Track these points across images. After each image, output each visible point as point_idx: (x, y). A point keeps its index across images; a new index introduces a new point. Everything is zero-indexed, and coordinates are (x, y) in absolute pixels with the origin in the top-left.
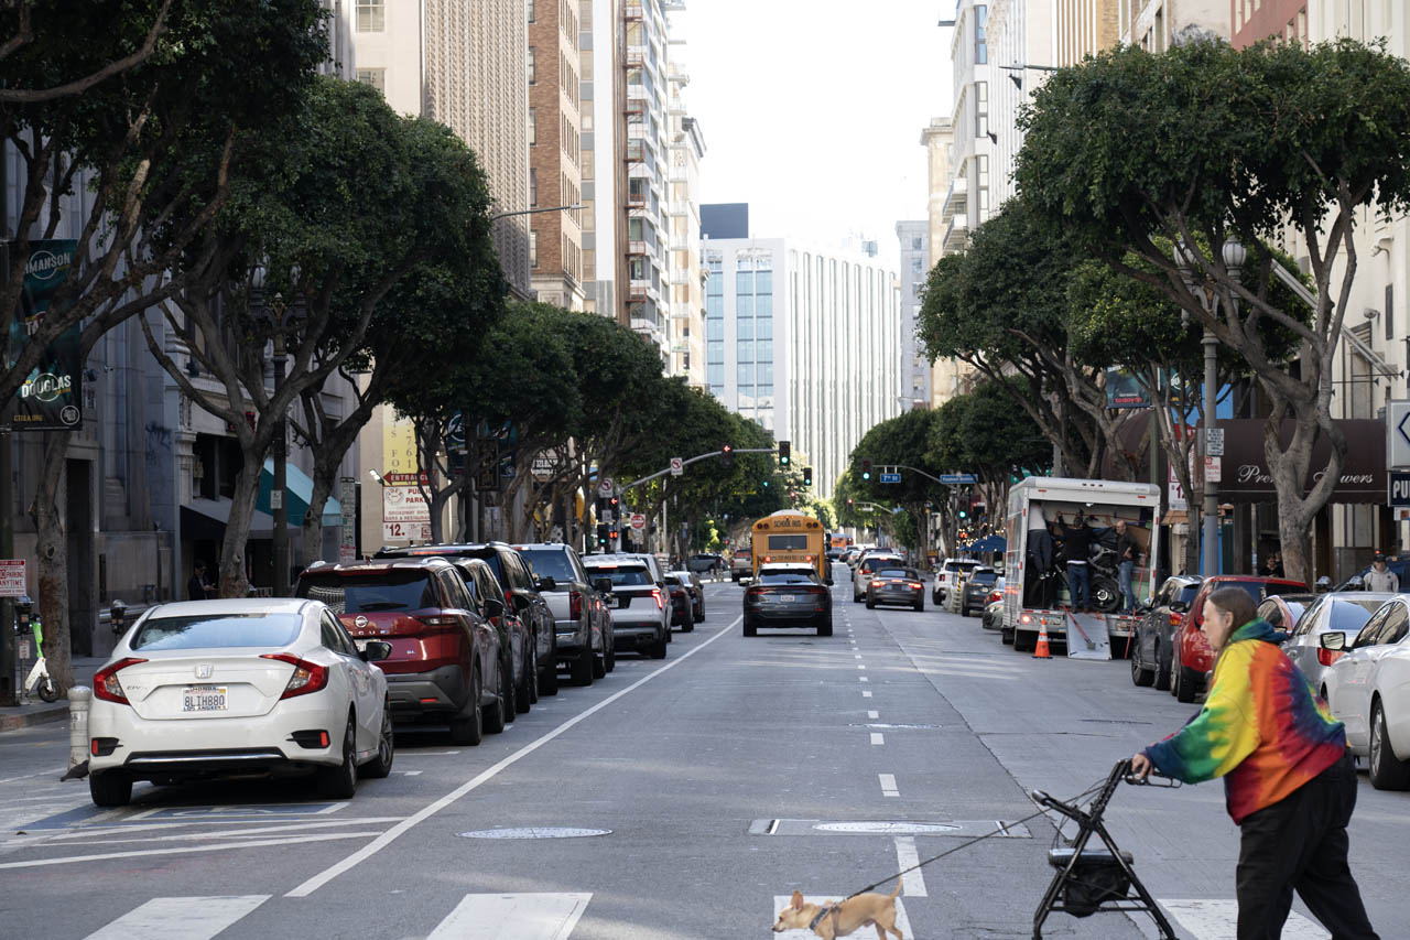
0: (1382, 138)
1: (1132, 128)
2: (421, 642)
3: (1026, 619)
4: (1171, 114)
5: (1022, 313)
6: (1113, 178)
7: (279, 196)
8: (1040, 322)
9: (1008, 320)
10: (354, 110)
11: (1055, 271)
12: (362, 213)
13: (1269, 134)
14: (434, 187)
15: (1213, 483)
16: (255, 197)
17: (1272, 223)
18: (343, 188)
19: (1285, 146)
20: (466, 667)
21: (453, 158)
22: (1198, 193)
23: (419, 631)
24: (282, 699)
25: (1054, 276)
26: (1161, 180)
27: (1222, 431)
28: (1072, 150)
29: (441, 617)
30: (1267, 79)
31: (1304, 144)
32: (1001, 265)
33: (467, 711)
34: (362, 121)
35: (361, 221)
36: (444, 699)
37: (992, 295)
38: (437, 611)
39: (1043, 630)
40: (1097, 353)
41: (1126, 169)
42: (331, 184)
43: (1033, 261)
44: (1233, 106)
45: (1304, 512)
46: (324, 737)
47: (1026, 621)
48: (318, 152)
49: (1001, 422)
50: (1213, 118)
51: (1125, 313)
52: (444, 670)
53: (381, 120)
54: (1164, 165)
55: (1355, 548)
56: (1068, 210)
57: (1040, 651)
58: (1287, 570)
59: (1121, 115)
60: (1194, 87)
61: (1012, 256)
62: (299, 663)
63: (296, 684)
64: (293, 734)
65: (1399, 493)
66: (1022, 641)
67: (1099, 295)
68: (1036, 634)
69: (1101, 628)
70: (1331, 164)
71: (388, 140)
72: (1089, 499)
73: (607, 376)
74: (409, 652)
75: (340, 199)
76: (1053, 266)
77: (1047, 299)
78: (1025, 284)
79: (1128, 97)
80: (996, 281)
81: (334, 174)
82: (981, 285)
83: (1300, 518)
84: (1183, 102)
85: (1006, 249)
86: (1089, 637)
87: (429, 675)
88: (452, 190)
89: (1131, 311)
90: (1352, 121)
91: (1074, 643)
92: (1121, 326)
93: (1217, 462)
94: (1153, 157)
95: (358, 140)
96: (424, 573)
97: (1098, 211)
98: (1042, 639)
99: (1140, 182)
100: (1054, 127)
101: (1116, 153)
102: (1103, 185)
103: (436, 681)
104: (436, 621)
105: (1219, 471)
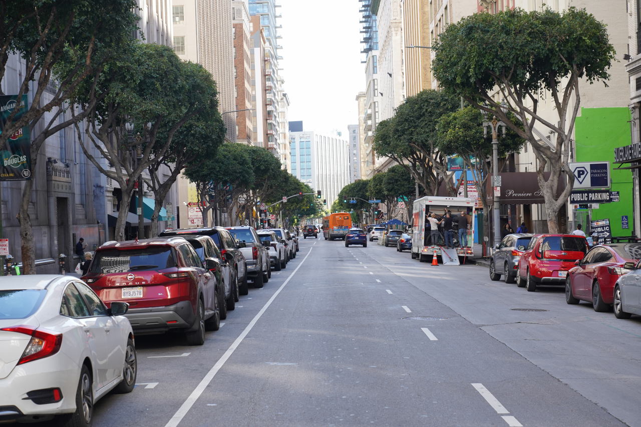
0: (592, 47)
1: (487, 44)
2: (167, 288)
3: (426, 250)
4: (503, 37)
5: (415, 137)
6: (479, 65)
7: (133, 89)
8: (422, 141)
9: (410, 140)
10: (162, 56)
11: (426, 122)
12: (166, 95)
13: (545, 45)
14: (195, 87)
15: (497, 197)
16: (122, 90)
17: (536, 87)
18: (158, 85)
19: (551, 51)
20: (193, 302)
21: (202, 76)
22: (515, 71)
23: (166, 281)
24: (18, 364)
25: (426, 124)
26: (501, 66)
27: (500, 177)
28: (460, 55)
29: (178, 273)
30: (543, 23)
31: (560, 50)
32: (406, 120)
33: (195, 327)
34: (166, 59)
35: (166, 98)
36: (181, 321)
37: (403, 132)
38: (176, 269)
39: (435, 255)
40: (448, 149)
41: (485, 61)
42: (153, 84)
43: (418, 119)
44: (530, 34)
45: (556, 206)
46: (56, 393)
47: (426, 251)
48: (147, 71)
49: (397, 181)
50: (521, 39)
51: (460, 133)
52: (180, 304)
53: (173, 59)
54: (501, 59)
55: (542, 220)
56: (458, 81)
57: (434, 262)
58: (550, 230)
59: (482, 39)
60: (512, 27)
61: (410, 117)
62: (34, 334)
63: (33, 350)
64: (28, 393)
65: (573, 199)
66: (427, 259)
67: (449, 127)
68: (432, 256)
69: (455, 253)
70: (570, 59)
71: (176, 68)
72: (449, 204)
73: (263, 168)
74: (160, 294)
75: (157, 90)
76: (425, 121)
77: (424, 132)
78: (415, 127)
79: (485, 32)
80: (405, 126)
81: (154, 80)
82: (399, 128)
83: (555, 208)
84: (508, 33)
85: (408, 115)
86: (451, 256)
87: (172, 307)
88: (202, 88)
89: (463, 133)
90: (580, 39)
91: (445, 259)
92: (458, 139)
93: (499, 189)
94: (496, 56)
95: (164, 67)
96: (168, 247)
97: (472, 80)
98: (435, 258)
99: (491, 67)
100: (451, 46)
101: (481, 55)
102: (475, 68)
103: (176, 311)
104: (175, 275)
105: (500, 192)
